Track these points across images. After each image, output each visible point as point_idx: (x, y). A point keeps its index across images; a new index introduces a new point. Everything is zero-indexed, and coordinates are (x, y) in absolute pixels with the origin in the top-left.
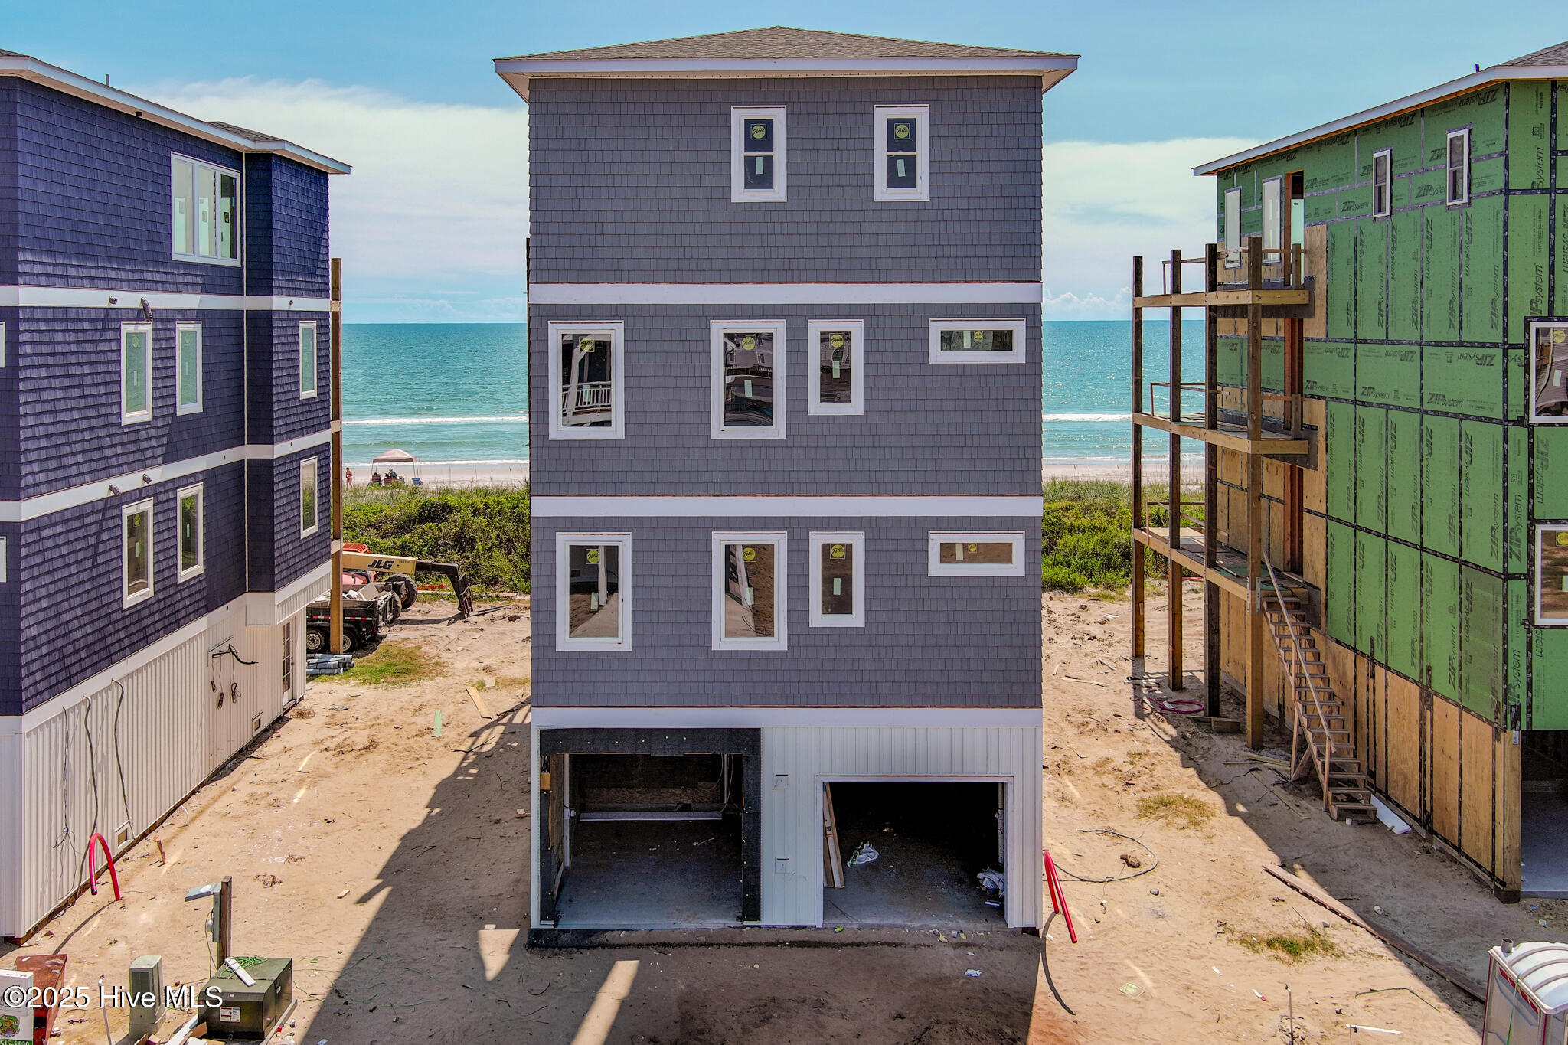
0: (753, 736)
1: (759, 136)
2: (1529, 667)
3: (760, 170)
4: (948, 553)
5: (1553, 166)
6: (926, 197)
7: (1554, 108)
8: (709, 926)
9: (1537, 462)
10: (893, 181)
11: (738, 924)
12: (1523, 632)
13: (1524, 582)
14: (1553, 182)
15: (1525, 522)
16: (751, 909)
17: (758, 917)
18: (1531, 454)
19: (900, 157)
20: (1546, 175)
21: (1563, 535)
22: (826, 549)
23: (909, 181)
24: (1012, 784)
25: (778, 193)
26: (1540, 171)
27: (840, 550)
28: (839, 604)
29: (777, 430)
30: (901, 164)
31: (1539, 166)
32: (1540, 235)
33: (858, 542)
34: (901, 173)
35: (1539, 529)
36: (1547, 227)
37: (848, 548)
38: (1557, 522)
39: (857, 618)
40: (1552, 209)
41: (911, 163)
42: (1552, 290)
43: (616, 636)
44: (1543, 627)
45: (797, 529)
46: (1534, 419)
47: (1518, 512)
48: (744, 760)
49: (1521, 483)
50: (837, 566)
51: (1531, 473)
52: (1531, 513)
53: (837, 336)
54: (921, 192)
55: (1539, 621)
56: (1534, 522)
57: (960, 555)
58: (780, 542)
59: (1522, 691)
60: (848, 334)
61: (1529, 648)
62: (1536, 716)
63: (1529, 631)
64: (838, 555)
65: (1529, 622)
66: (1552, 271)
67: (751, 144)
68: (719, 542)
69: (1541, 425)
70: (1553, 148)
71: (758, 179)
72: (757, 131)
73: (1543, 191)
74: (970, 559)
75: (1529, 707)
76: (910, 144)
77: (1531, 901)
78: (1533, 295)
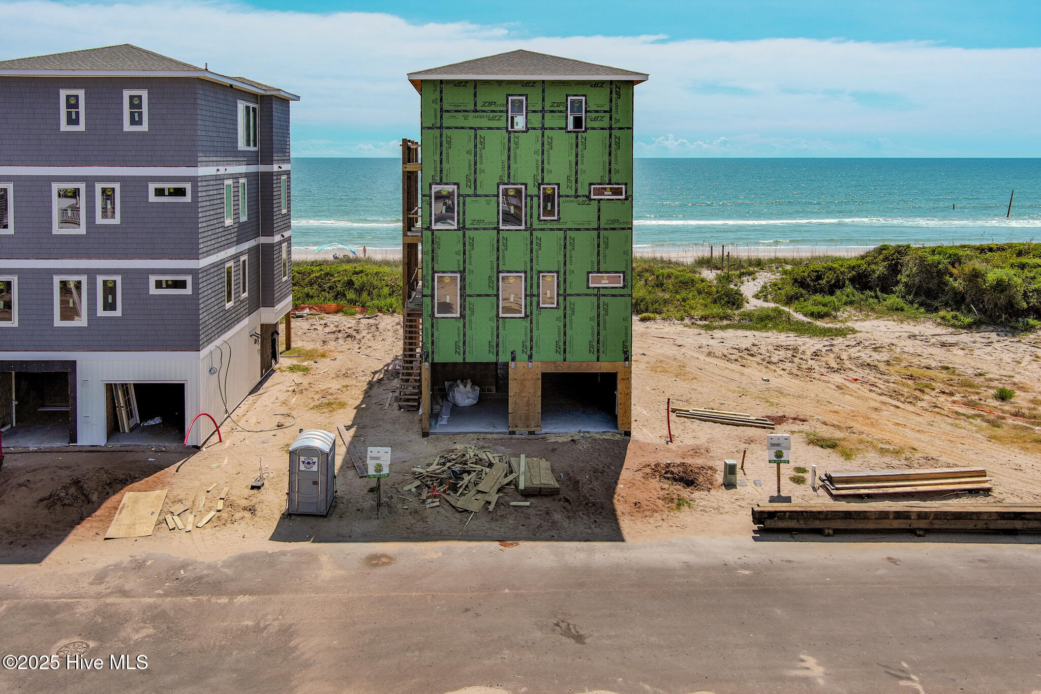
0: (73, 364)
1: (73, 102)
2: (433, 335)
3: (74, 117)
4: (159, 284)
5: (441, 117)
6: (147, 130)
7: (441, 92)
8: (54, 446)
9: (435, 246)
10: (133, 122)
11: (67, 445)
12: (430, 320)
13: (430, 298)
14: (441, 124)
15: (430, 272)
16: (74, 439)
17: (76, 442)
18: (433, 243)
19: (136, 112)
20: (439, 121)
21: (447, 278)
22: (105, 282)
23: (140, 123)
24: (187, 384)
25: (81, 127)
26: (436, 119)
27: (111, 283)
28: (110, 306)
29: (82, 230)
30: (136, 115)
31: (436, 116)
32: (436, 147)
33: (118, 279)
34: (137, 119)
35: (436, 275)
36: (439, 144)
37: (115, 282)
38: (444, 272)
39: (118, 313)
40: (441, 135)
41: (140, 114)
42: (441, 171)
43: (11, 320)
44: (438, 318)
45: (92, 274)
46: (434, 227)
47: (427, 267)
48: (69, 374)
49: (428, 255)
50: (109, 290)
51: (433, 251)
52: (433, 268)
53: (109, 190)
54: (145, 127)
55: (437, 315)
56: (434, 272)
57: (164, 286)
58: (84, 279)
59: (430, 345)
60: (114, 188)
61: (432, 327)
62: (436, 356)
63: (432, 319)
64: (110, 285)
65: (432, 315)
66: (441, 163)
67: (69, 106)
68: (57, 280)
69: (437, 230)
70: (441, 109)
71: (73, 120)
72: (72, 100)
73: (437, 128)
74: (168, 286)
75: (433, 352)
76: (140, 106)
77: (433, 436)
78: (433, 173)
